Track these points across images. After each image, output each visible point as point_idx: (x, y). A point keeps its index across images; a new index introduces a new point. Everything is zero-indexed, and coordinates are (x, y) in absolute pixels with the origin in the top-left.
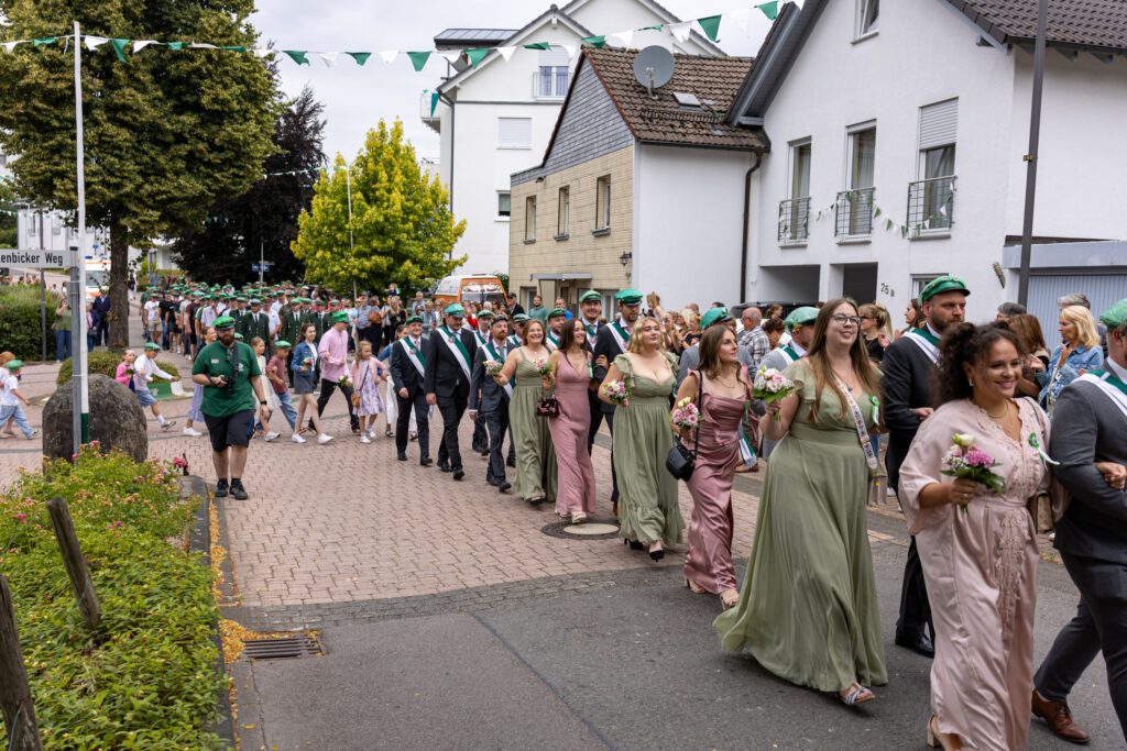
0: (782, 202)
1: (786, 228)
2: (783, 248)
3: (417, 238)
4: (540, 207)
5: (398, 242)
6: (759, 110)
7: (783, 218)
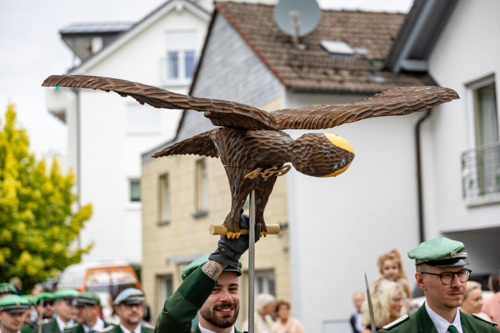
0: (464, 154)
1: (471, 183)
2: (472, 207)
3: (38, 227)
4: (173, 183)
5: (15, 234)
6: (423, 52)
7: (466, 171)
